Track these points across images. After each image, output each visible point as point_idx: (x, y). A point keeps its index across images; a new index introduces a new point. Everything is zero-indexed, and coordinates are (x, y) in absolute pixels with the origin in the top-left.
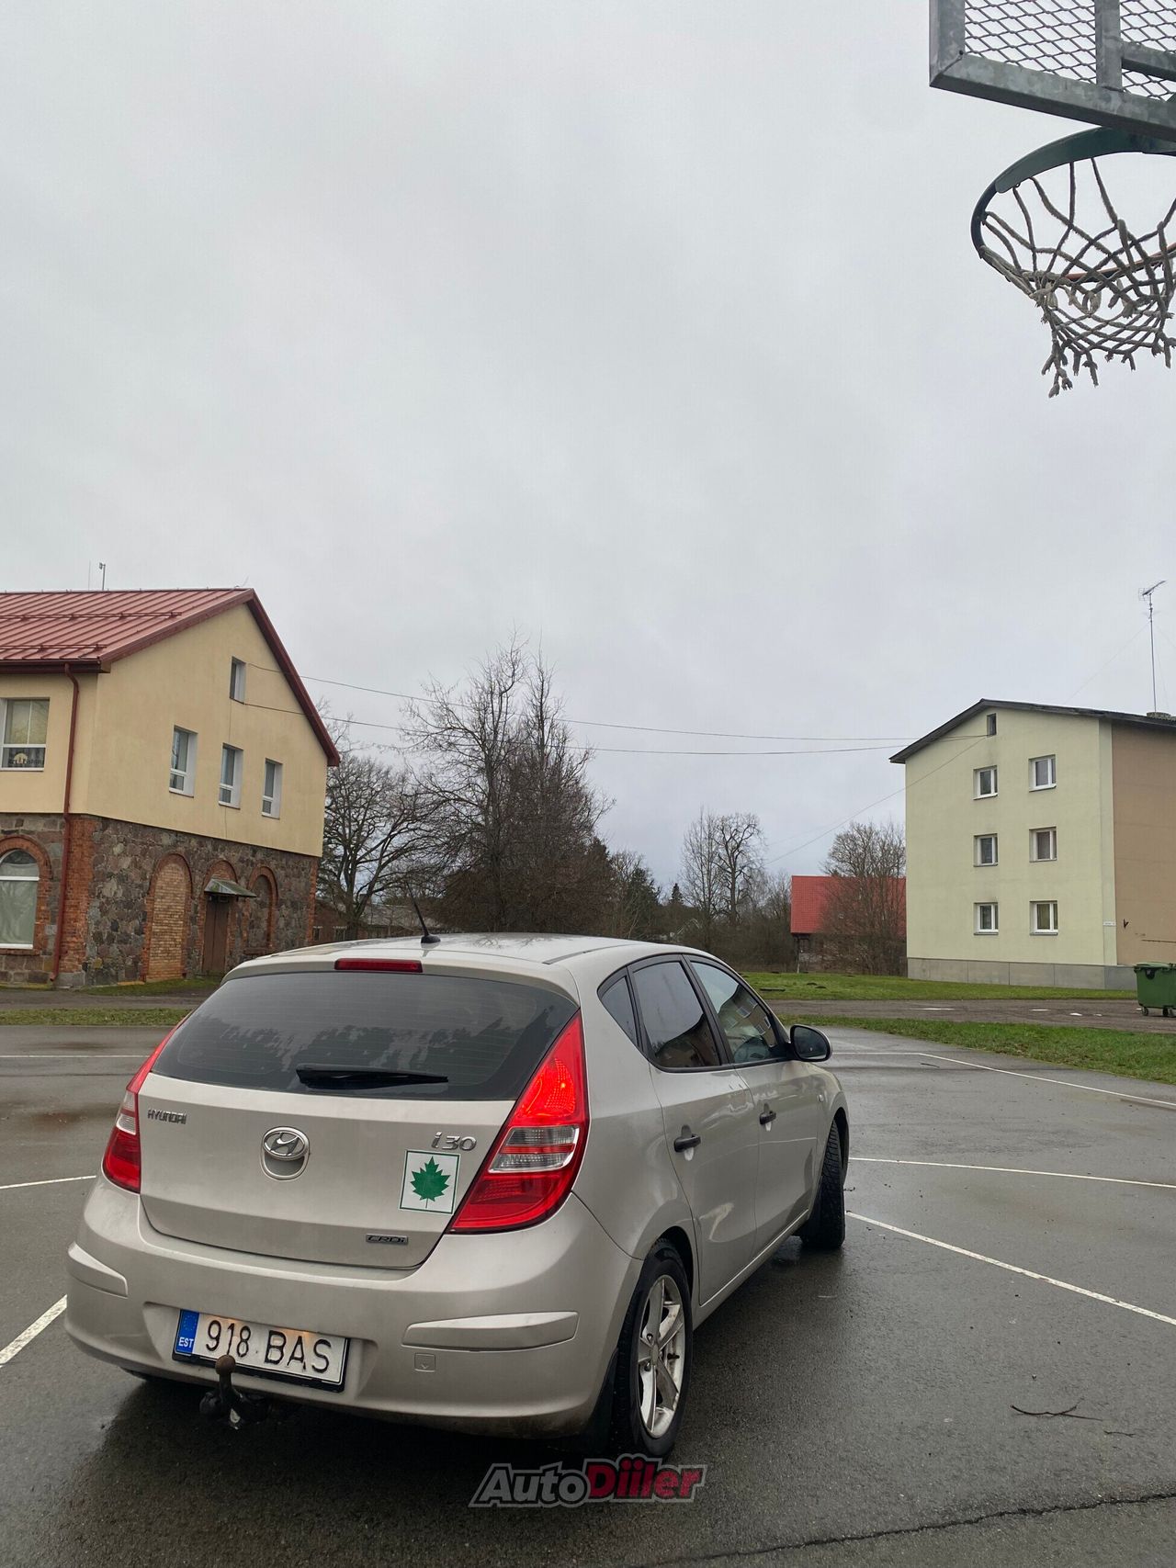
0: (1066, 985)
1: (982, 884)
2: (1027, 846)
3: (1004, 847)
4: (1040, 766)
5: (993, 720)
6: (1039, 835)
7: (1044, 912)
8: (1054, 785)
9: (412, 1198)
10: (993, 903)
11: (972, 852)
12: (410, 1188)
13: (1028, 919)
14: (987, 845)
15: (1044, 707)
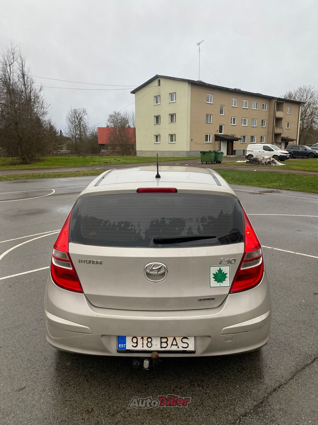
0: (177, 157)
1: (156, 130)
2: (168, 118)
3: (162, 119)
4: (172, 95)
5: (159, 81)
6: (171, 115)
7: (172, 137)
8: (175, 101)
9: (214, 283)
10: (159, 135)
11: (154, 120)
12: (212, 280)
13: (168, 139)
14: (157, 118)
15: (174, 78)
